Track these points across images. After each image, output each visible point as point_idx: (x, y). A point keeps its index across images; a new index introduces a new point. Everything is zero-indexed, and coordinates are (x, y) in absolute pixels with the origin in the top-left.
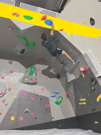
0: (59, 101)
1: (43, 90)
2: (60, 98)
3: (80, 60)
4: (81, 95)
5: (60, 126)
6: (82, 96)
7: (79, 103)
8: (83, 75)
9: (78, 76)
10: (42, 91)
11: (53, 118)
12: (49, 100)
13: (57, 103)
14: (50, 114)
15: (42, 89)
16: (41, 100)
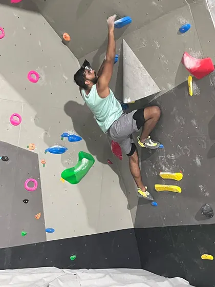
0: (79, 169)
1: (14, 123)
2: (85, 161)
3: (188, 23)
4: (168, 156)
5: (73, 257)
6: (170, 161)
7: (156, 186)
8: (191, 83)
9: (171, 87)
10: (11, 126)
11: (51, 231)
12: (41, 165)
13: (71, 178)
14: (38, 216)
15: (12, 118)
16: (6, 160)
